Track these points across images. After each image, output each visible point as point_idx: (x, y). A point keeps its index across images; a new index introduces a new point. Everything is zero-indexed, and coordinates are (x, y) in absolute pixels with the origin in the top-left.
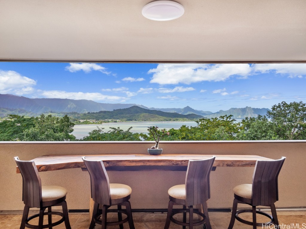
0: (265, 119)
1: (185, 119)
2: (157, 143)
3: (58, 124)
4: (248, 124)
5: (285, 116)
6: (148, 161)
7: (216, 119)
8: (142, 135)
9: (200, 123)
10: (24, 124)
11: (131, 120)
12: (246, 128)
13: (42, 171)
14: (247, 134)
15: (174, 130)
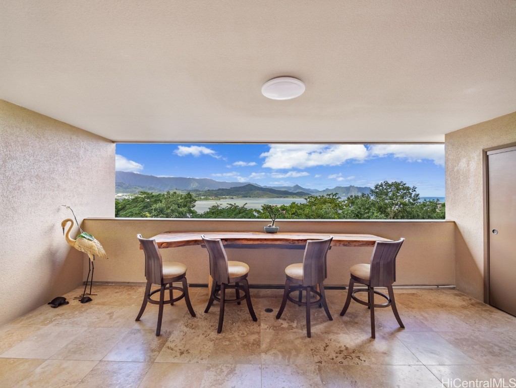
0: (368, 198)
1: (294, 196)
2: (274, 221)
3: (182, 200)
4: (352, 201)
5: (387, 195)
6: (266, 240)
7: (323, 196)
8: (256, 210)
9: (308, 200)
10: (152, 200)
11: (246, 197)
12: (350, 205)
13: (163, 248)
14: (352, 211)
15: (285, 206)
